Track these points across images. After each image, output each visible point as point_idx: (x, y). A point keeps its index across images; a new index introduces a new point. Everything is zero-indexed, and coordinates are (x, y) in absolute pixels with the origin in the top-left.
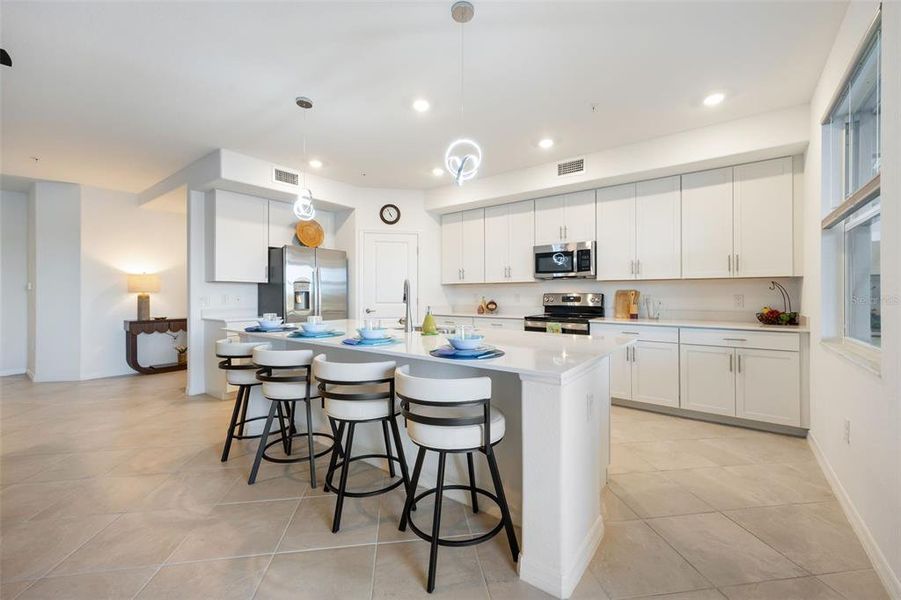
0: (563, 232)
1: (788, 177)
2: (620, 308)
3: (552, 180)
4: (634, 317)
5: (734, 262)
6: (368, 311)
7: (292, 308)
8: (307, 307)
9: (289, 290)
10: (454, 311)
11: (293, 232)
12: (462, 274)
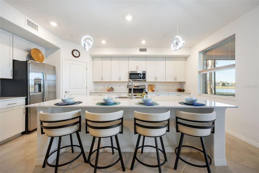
0: (137, 68)
1: (184, 61)
2: (149, 89)
3: (138, 53)
4: (153, 91)
5: (175, 78)
6: (66, 92)
7: (33, 91)
8: (40, 91)
9: (31, 83)
10: (96, 91)
11: (26, 54)
12: (102, 78)
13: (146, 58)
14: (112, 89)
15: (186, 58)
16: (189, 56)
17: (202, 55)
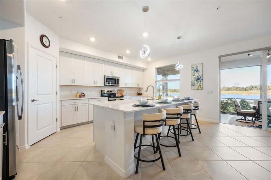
0: (112, 73)
5: (138, 85)
12: (73, 81)
13: (119, 65)
14: (84, 95)
15: (143, 70)
16: (146, 69)
17: (156, 70)
